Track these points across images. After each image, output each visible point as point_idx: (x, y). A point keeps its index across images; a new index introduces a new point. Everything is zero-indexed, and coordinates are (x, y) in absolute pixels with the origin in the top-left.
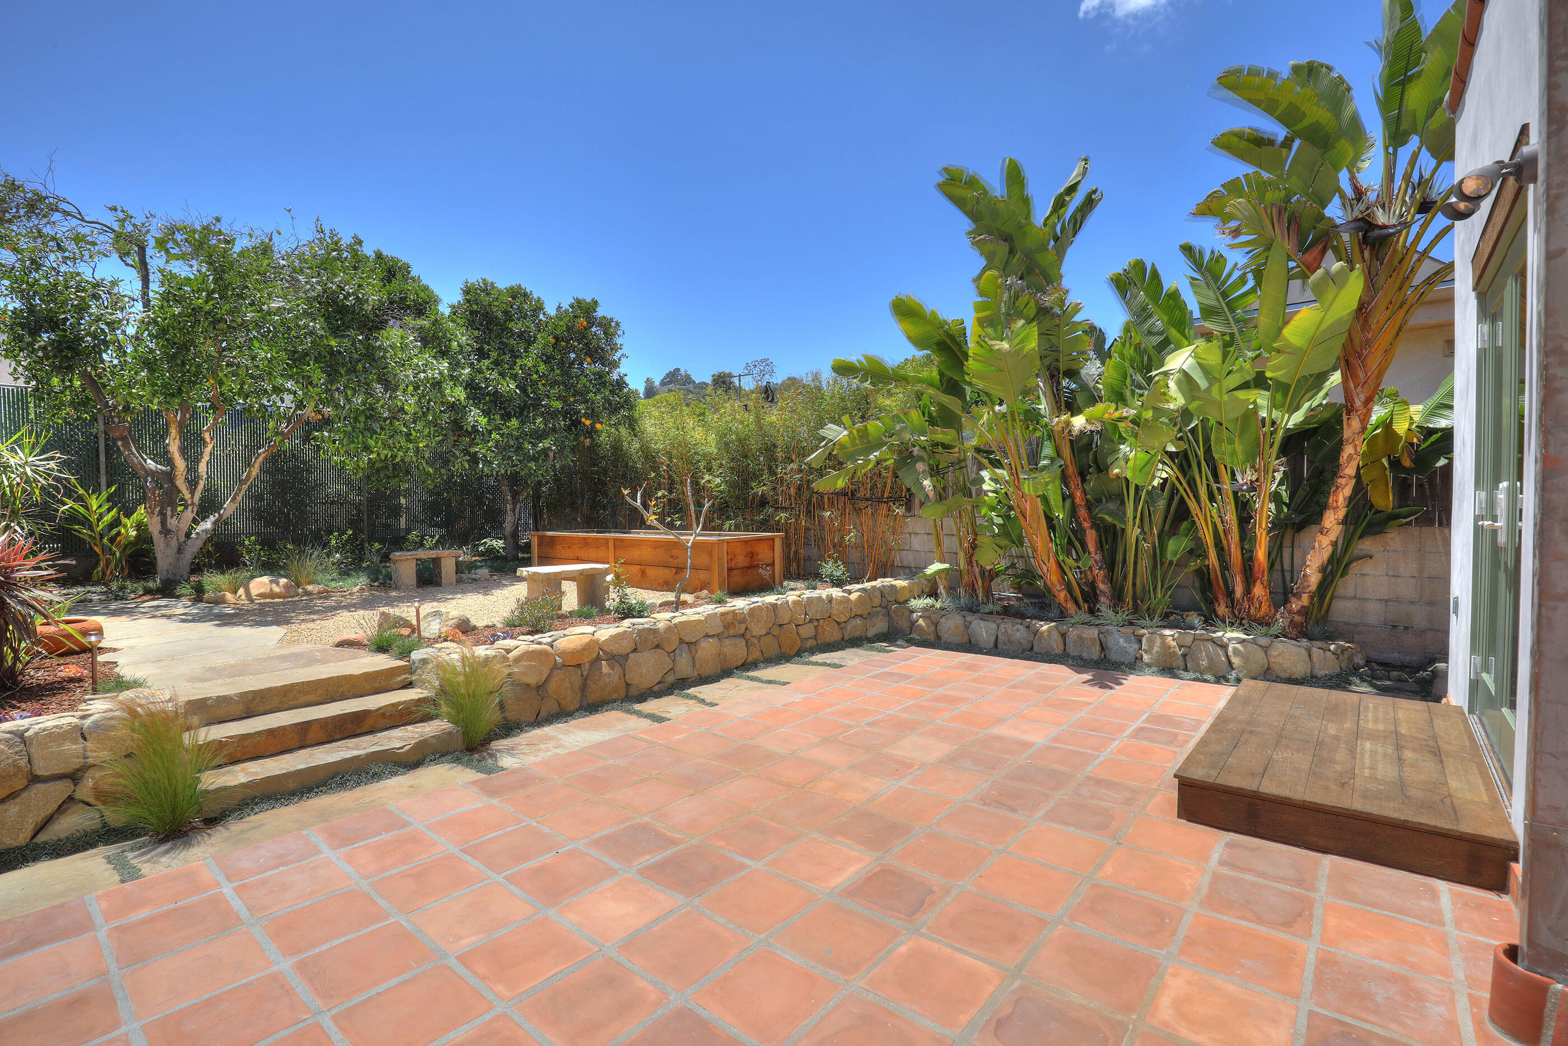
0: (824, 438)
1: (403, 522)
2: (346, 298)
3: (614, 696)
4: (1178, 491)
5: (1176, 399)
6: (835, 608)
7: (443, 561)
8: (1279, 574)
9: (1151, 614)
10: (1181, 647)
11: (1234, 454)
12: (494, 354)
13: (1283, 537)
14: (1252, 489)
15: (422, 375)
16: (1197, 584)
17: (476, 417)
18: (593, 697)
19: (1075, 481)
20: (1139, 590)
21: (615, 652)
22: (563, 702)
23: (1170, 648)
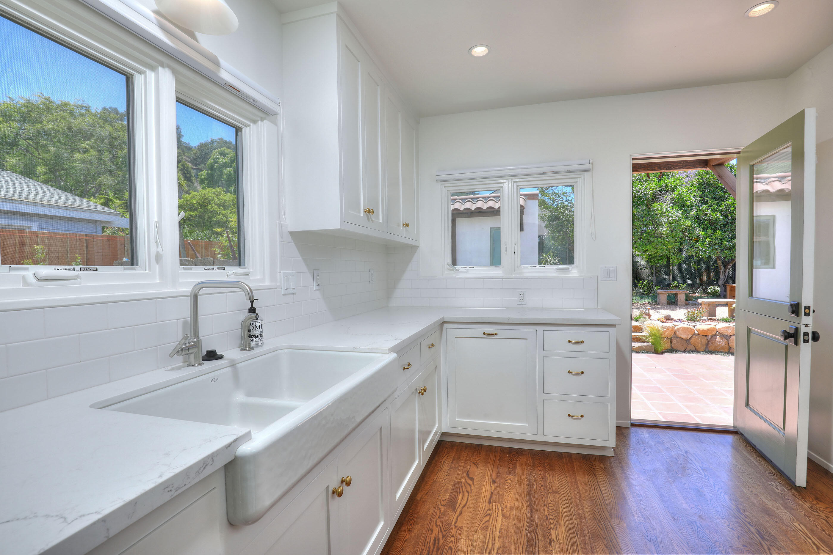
1: (671, 277)
2: (640, 194)
3: (722, 350)
7: (679, 295)
12: (710, 202)
15: (671, 218)
17: (699, 231)
18: (711, 347)
21: (724, 334)
22: (697, 348)
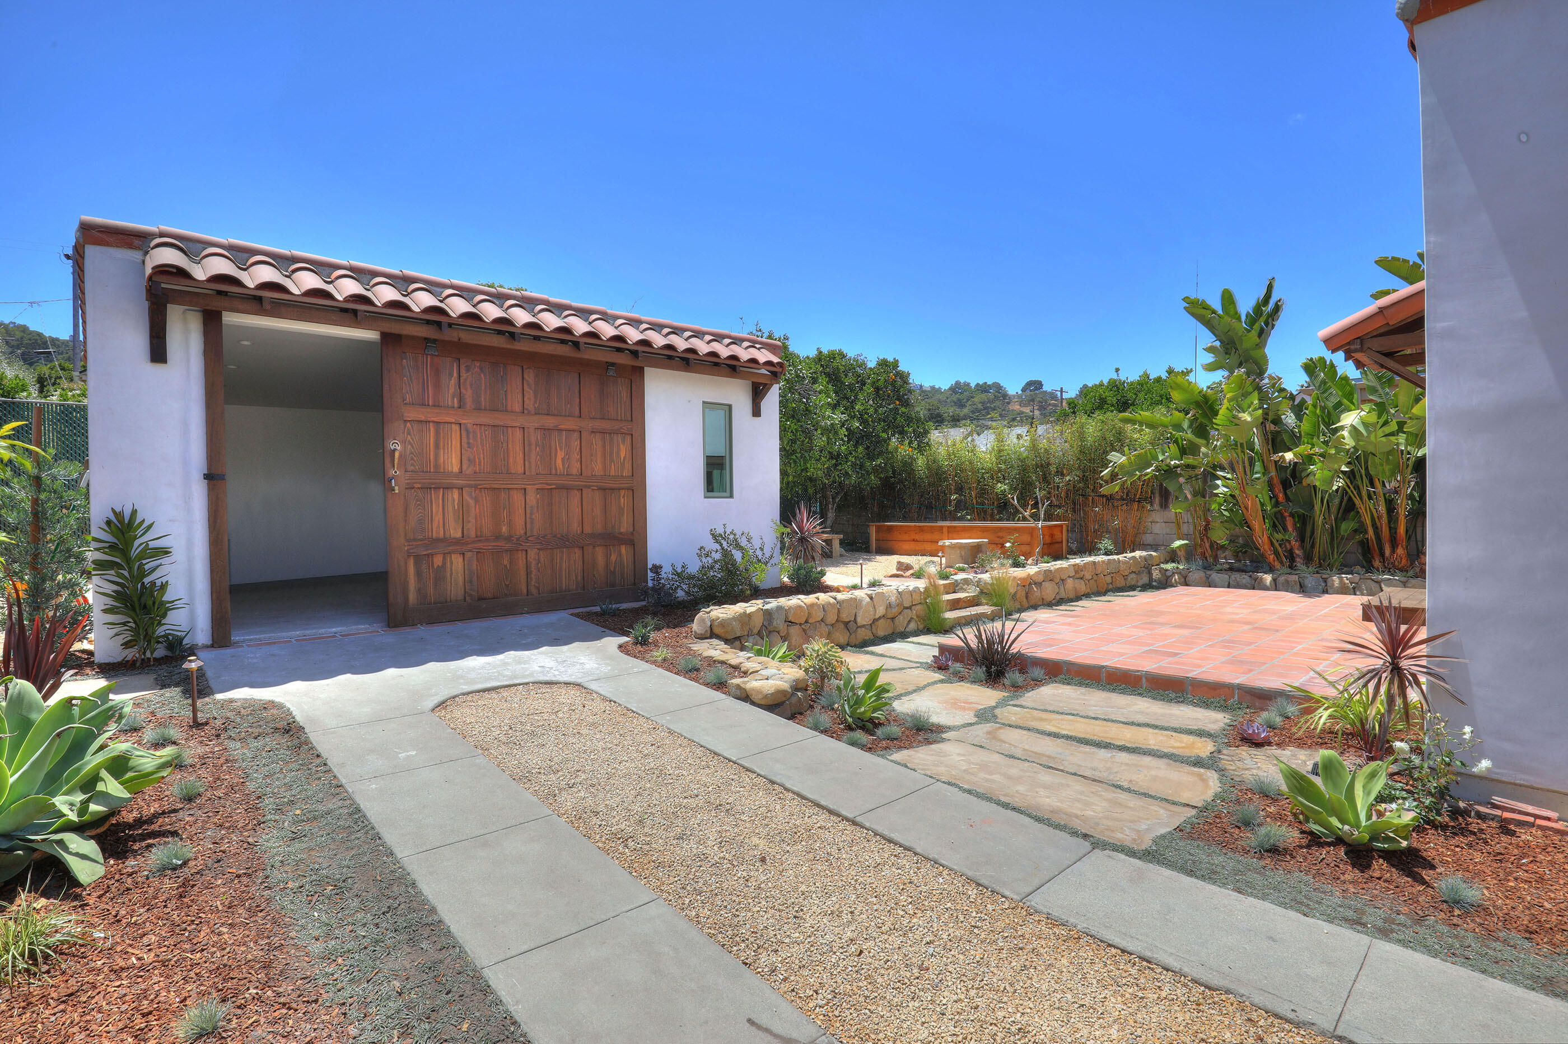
0: (1111, 462)
4: (1347, 493)
5: (1349, 442)
6: (1122, 567)
8: (1414, 542)
9: (1331, 567)
10: (1351, 583)
11: (1384, 471)
13: (1416, 520)
14: (1396, 492)
16: (1360, 551)
19: (1279, 489)
20: (1321, 554)
23: (1345, 584)
